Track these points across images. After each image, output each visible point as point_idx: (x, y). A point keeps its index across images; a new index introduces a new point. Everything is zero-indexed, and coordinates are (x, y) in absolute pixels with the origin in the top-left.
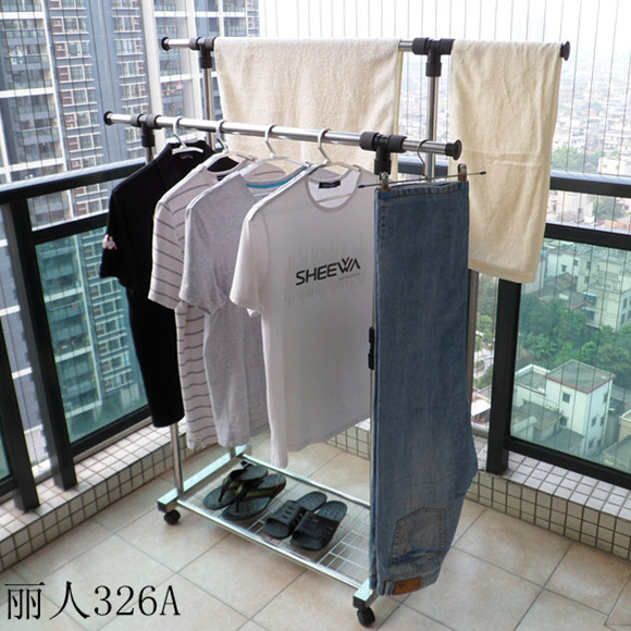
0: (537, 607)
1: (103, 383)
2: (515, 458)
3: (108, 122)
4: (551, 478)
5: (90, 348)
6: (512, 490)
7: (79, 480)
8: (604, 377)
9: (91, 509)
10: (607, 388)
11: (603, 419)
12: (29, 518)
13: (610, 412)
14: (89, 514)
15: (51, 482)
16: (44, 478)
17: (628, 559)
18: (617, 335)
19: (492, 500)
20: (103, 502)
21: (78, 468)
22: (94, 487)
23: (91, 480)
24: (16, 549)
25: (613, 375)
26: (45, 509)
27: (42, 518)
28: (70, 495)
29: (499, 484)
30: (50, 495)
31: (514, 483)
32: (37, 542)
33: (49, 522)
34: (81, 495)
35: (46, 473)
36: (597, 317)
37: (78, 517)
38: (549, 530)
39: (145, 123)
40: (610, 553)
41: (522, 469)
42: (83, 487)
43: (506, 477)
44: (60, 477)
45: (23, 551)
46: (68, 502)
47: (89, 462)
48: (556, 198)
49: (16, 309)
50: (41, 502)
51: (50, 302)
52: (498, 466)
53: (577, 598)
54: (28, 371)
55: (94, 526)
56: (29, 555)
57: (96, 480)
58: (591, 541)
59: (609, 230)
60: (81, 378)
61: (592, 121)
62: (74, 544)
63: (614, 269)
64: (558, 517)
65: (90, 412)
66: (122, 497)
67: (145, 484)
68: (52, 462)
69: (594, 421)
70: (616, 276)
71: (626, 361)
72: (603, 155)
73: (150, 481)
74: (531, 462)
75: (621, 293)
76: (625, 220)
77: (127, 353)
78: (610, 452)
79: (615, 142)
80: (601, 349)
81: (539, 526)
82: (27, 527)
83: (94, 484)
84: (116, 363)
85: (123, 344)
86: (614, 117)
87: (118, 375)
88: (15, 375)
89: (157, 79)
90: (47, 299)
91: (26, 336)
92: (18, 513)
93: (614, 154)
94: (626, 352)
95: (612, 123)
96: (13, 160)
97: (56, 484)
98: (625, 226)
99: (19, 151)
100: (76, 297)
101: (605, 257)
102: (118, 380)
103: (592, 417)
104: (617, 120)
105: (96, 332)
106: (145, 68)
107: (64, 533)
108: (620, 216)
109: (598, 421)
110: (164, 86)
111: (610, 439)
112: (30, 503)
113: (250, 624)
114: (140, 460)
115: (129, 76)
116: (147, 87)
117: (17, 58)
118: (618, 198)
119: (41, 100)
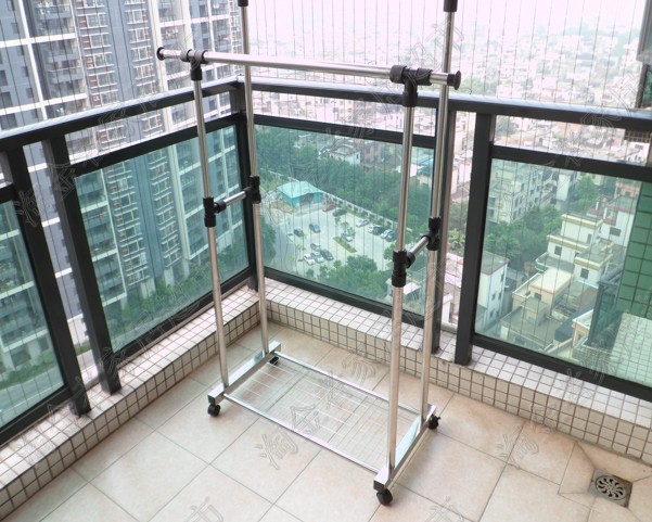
0: (504, 480)
1: (127, 279)
2: (476, 350)
3: (161, 56)
4: (507, 367)
5: (116, 251)
6: (476, 378)
7: (122, 384)
8: (501, 262)
9: (134, 409)
10: (504, 270)
11: (500, 295)
12: (83, 422)
13: (506, 289)
14: (132, 413)
15: (99, 388)
16: (93, 385)
17: (569, 434)
18: (510, 228)
19: (459, 387)
20: (143, 402)
21: (121, 373)
22: (135, 390)
23: (131, 384)
24: (74, 450)
25: (508, 260)
26: (96, 413)
27: (93, 421)
28: (116, 399)
29: (465, 373)
30: (99, 400)
31: (477, 372)
32: (91, 442)
33: (100, 424)
34: (125, 398)
35: (95, 380)
36: (496, 214)
37: (123, 417)
38: (505, 411)
39: (194, 58)
40: (556, 430)
41: (483, 359)
42: (127, 390)
43: (470, 367)
44: (106, 382)
45: (80, 451)
46: (115, 405)
47: (129, 367)
48: (466, 119)
49: (57, 220)
50: (92, 406)
51: (86, 213)
52: (463, 358)
53: (533, 470)
54: (69, 270)
55: (137, 424)
56: (86, 453)
57: (137, 383)
58: (540, 418)
59: (504, 145)
60: (110, 275)
61: (491, 56)
62: (123, 442)
63: (508, 175)
64: (513, 400)
65: (118, 302)
66: (159, 397)
67: (176, 384)
68: (98, 369)
69: (494, 296)
70: (509, 181)
71: (517, 249)
72: (499, 83)
73: (181, 380)
74: (489, 353)
75: (514, 194)
76: (516, 136)
77: (144, 253)
78: (506, 320)
79: (509, 73)
80: (499, 240)
81: (498, 408)
82: (82, 430)
83: (136, 387)
84: (136, 261)
85: (140, 246)
86: (508, 52)
87: (137, 272)
88: (58, 275)
89: (157, 24)
90: (83, 211)
91: (65, 242)
92: (73, 417)
93: (508, 82)
94: (517, 242)
95: (506, 57)
96: (47, 97)
97: (103, 389)
98: (516, 141)
99: (51, 88)
100: (102, 209)
101: (501, 167)
102: (139, 275)
103: (492, 293)
104: (510, 54)
105: (119, 238)
106: (147, 15)
107: (113, 432)
108: (513, 132)
109: (497, 296)
110: (163, 30)
111: (506, 310)
112: (83, 409)
113: (274, 509)
114: (172, 363)
115: (135, 22)
116: (150, 31)
117: (45, 9)
118: (512, 118)
119: (66, 44)
